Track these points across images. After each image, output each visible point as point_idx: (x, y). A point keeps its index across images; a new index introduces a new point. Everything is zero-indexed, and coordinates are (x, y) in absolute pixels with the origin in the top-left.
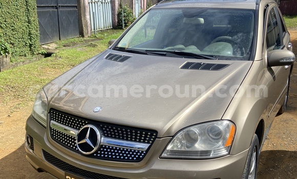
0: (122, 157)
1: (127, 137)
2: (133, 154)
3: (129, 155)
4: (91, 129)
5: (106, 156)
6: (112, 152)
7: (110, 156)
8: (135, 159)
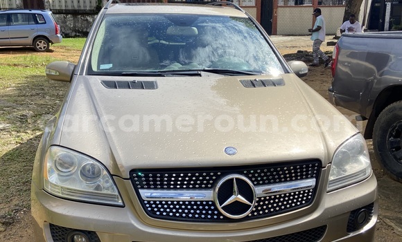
0: (283, 207)
1: (280, 178)
2: (294, 198)
3: (290, 202)
4: (238, 180)
5: (261, 212)
6: (267, 205)
7: (267, 211)
8: (304, 202)
